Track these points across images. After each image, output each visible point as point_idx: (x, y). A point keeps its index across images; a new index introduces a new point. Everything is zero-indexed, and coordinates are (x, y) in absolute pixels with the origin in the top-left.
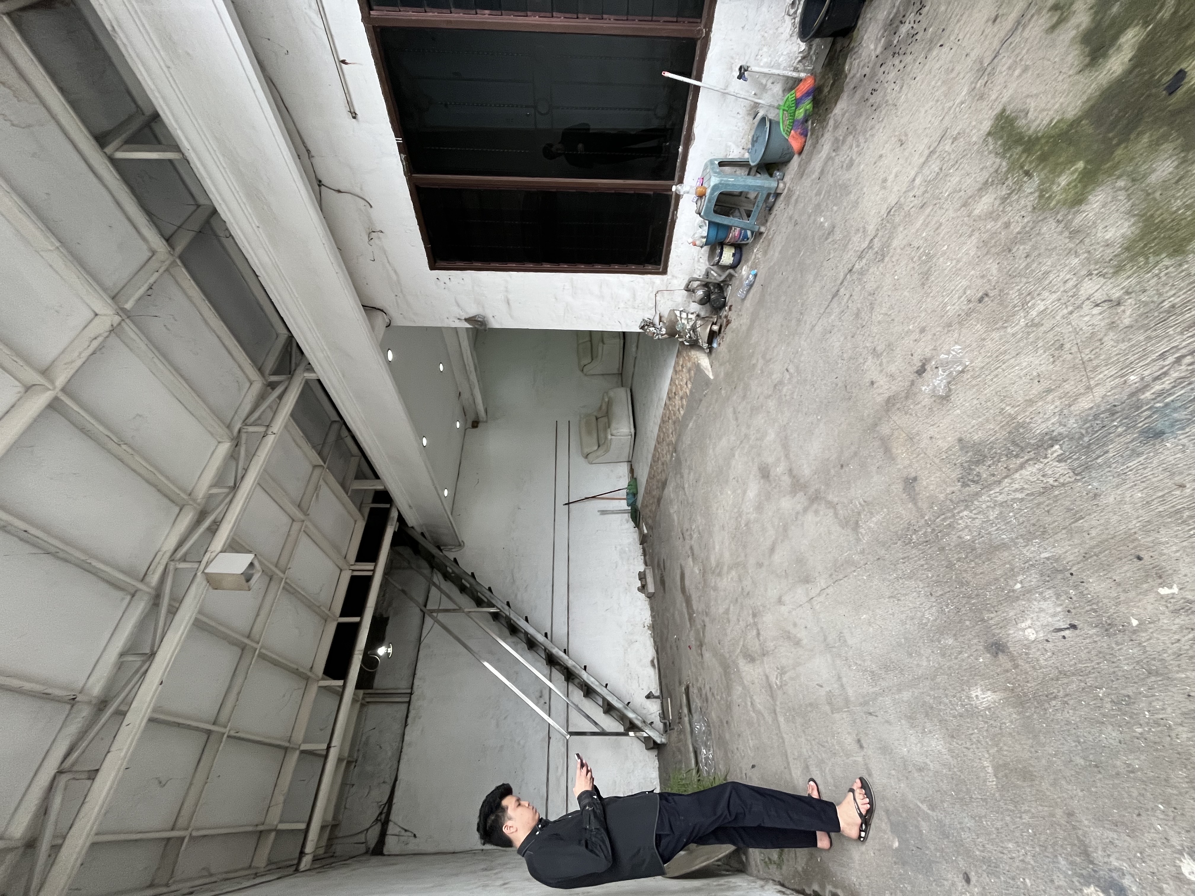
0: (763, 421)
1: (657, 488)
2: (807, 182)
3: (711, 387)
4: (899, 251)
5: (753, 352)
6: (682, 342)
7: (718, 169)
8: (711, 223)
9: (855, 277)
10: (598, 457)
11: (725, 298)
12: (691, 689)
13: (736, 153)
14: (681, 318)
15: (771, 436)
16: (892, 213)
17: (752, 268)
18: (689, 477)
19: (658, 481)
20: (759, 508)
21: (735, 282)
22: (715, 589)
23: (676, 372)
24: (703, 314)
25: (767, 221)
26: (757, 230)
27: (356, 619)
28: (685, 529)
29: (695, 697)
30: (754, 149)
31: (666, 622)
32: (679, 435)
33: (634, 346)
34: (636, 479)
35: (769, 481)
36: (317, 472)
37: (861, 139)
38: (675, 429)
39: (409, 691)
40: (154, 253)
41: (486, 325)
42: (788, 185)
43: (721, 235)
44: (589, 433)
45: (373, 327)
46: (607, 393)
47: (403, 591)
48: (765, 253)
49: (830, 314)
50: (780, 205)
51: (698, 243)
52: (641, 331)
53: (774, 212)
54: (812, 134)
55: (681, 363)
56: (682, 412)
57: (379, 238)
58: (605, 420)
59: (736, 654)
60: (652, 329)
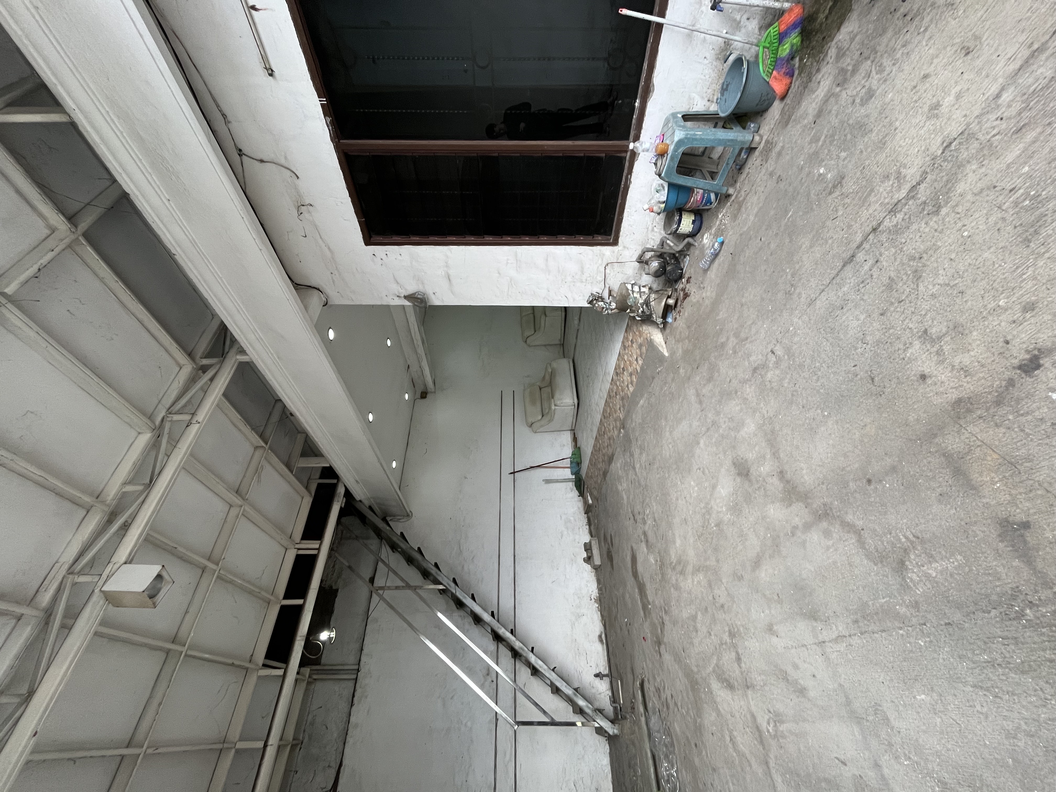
0: (738, 408)
1: (603, 461)
2: (794, 130)
3: (665, 364)
4: (969, 197)
5: (721, 330)
6: (634, 317)
7: (682, 123)
8: (671, 185)
9: (883, 237)
10: (542, 426)
11: (682, 270)
12: (646, 685)
13: (699, 106)
14: (633, 292)
15: (750, 427)
16: (953, 147)
17: (716, 236)
18: (641, 459)
19: (604, 455)
20: (735, 509)
21: (695, 252)
22: (677, 588)
23: (624, 347)
24: (655, 287)
25: (735, 182)
26: (724, 192)
27: (300, 602)
28: (636, 511)
29: (652, 695)
30: (724, 98)
31: (615, 600)
32: (628, 412)
33: (576, 318)
34: (579, 448)
35: (750, 481)
36: (258, 453)
37: (887, 62)
38: (624, 406)
39: (356, 667)
40: (53, 230)
41: (426, 303)
42: (765, 138)
43: (682, 199)
44: (533, 402)
45: (306, 308)
46: (550, 365)
47: (350, 567)
48: (735, 217)
49: (840, 286)
50: (755, 160)
51: (655, 209)
52: (589, 305)
53: (746, 170)
54: (800, 74)
55: (630, 338)
56: (631, 389)
57: (309, 212)
58: (548, 390)
59: (708, 671)
60: (601, 304)
